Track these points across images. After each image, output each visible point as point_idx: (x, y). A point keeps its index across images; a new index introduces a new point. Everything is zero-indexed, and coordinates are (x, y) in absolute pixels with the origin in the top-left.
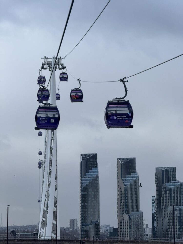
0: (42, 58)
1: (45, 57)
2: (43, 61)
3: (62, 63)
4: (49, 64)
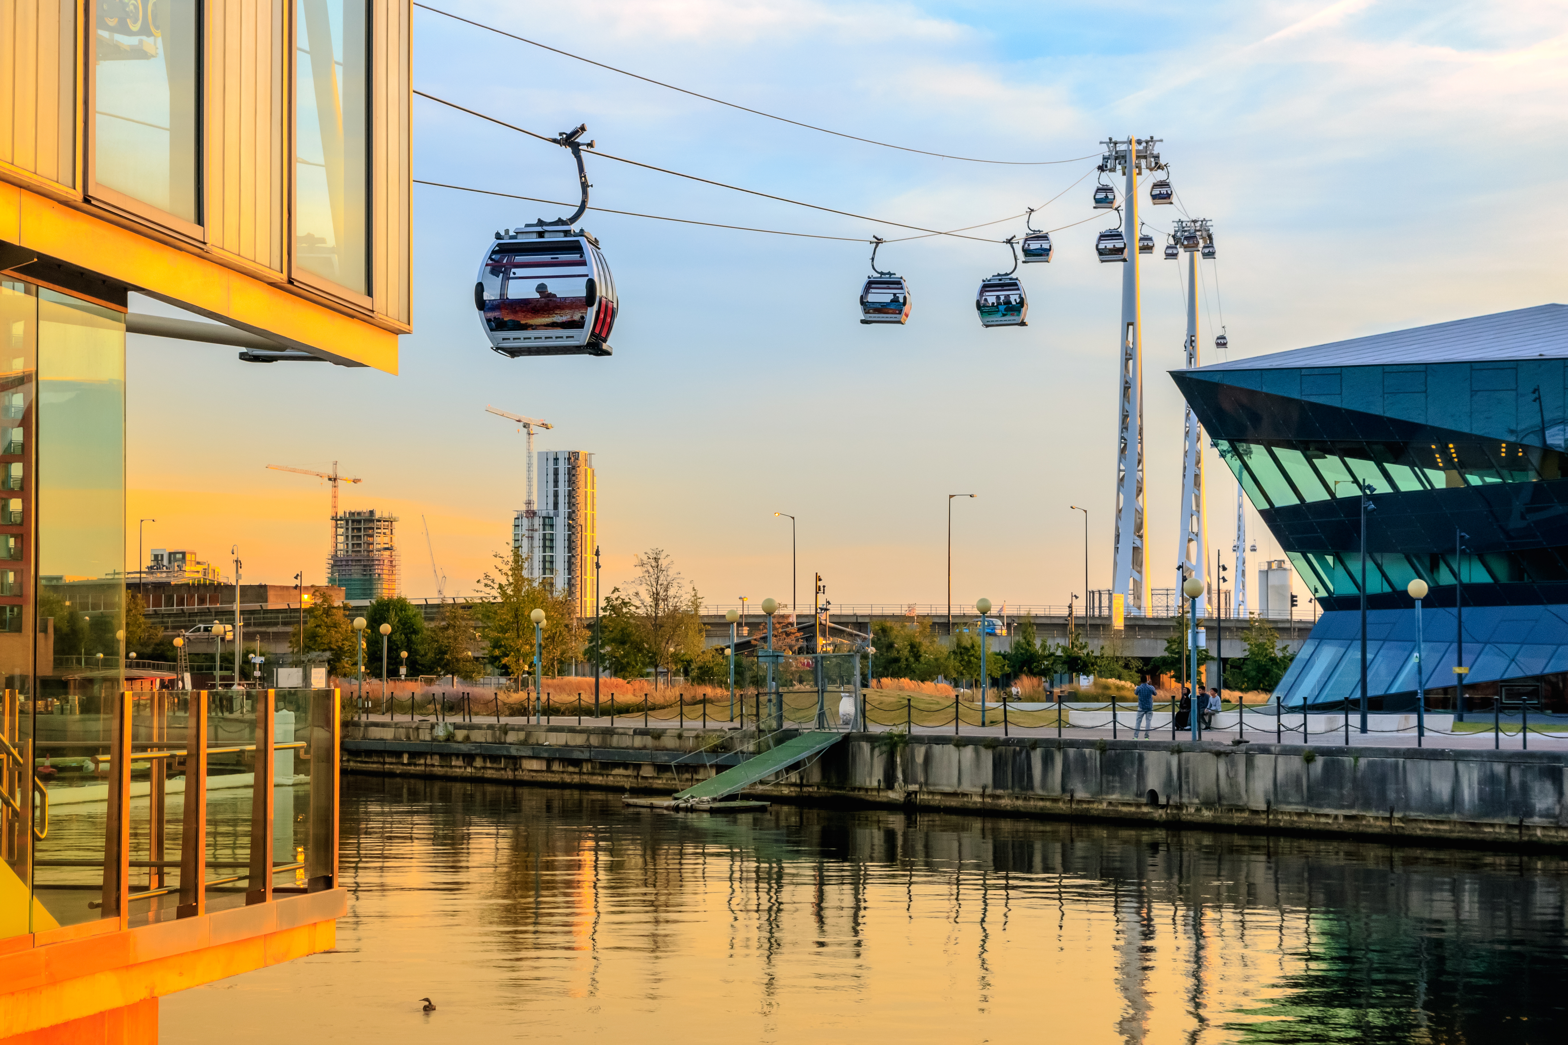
0: (1101, 143)
1: (1110, 139)
2: (1105, 150)
3: (1155, 152)
4: (1121, 157)
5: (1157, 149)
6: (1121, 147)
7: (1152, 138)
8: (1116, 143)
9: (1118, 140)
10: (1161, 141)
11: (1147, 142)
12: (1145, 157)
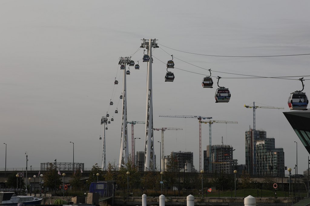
0: (141, 40)
2: (142, 42)
4: (146, 44)
5: (157, 42)
6: (146, 41)
7: (155, 39)
8: (145, 40)
9: (146, 39)
10: (158, 40)
11: (154, 40)
12: (154, 44)
